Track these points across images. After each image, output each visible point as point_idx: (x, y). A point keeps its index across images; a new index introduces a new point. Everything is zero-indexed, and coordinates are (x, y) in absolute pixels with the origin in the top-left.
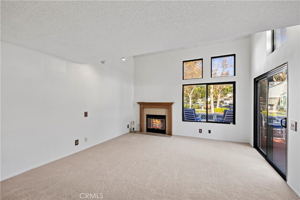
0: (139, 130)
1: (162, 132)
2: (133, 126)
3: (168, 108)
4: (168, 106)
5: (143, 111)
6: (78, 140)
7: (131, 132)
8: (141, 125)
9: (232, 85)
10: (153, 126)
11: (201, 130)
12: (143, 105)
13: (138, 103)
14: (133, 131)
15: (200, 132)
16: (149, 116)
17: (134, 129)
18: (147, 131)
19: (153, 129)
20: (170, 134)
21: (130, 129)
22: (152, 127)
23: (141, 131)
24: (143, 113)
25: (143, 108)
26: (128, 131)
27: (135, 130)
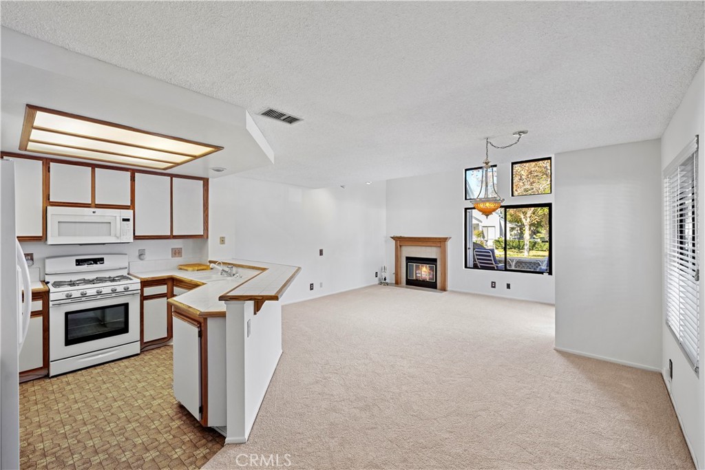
0: (394, 282)
1: (431, 285)
2: (384, 275)
3: (440, 247)
4: (441, 242)
5: (401, 251)
6: (312, 284)
7: (381, 283)
8: (397, 274)
9: (546, 210)
10: (416, 276)
11: (495, 283)
12: (400, 241)
13: (392, 238)
14: (383, 282)
15: (492, 287)
16: (409, 259)
17: (385, 279)
18: (407, 284)
19: (417, 280)
20: (444, 289)
21: (380, 280)
22: (414, 278)
23: (397, 283)
24: (401, 254)
25: (400, 246)
26: (376, 281)
27: (387, 281)
